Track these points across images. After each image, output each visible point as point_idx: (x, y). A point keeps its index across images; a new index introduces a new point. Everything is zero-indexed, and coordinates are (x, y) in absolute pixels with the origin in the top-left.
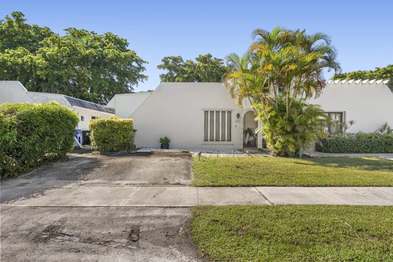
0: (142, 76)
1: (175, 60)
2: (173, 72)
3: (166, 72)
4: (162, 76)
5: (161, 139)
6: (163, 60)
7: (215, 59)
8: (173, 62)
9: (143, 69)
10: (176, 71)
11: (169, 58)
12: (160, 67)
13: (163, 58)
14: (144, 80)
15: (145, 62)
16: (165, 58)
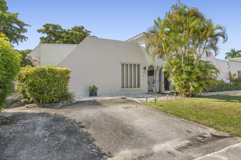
0: (23, 37)
1: (55, 27)
2: (52, 37)
3: (45, 35)
4: (42, 39)
5: (90, 87)
6: (44, 26)
7: (86, 30)
8: (53, 29)
9: (25, 31)
10: (55, 36)
11: (50, 25)
12: (39, 31)
13: (45, 24)
14: (24, 40)
15: (27, 25)
16: (47, 24)
